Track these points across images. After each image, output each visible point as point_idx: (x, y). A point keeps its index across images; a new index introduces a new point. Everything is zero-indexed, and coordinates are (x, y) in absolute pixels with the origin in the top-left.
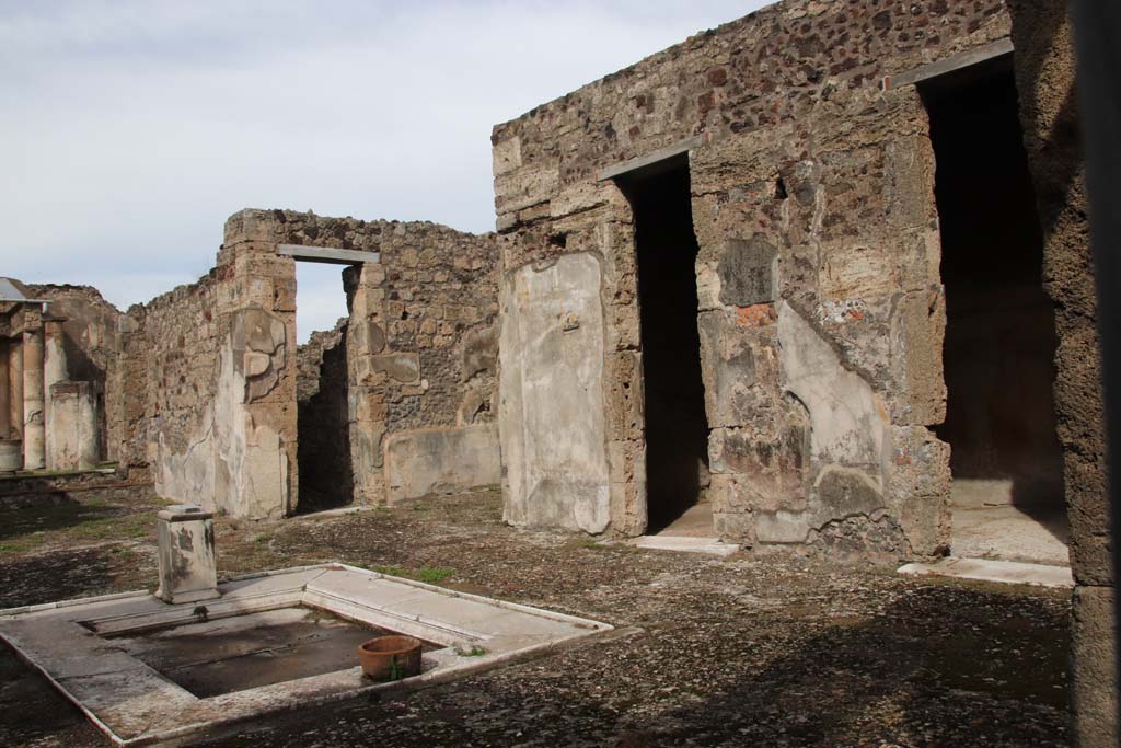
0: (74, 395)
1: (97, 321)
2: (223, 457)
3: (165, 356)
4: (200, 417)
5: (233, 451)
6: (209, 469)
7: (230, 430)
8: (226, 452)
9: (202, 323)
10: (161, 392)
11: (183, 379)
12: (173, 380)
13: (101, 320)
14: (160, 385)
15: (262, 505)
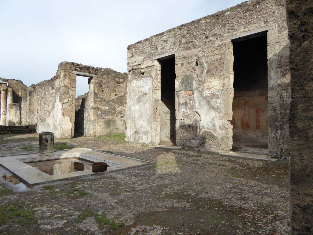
0: (15, 107)
1: (21, 89)
2: (55, 123)
3: (41, 97)
4: (50, 113)
5: (58, 121)
6: (51, 126)
7: (57, 116)
8: (56, 122)
9: (51, 90)
10: (39, 107)
11: (45, 103)
12: (43, 104)
13: (23, 89)
14: (39, 105)
15: (65, 135)
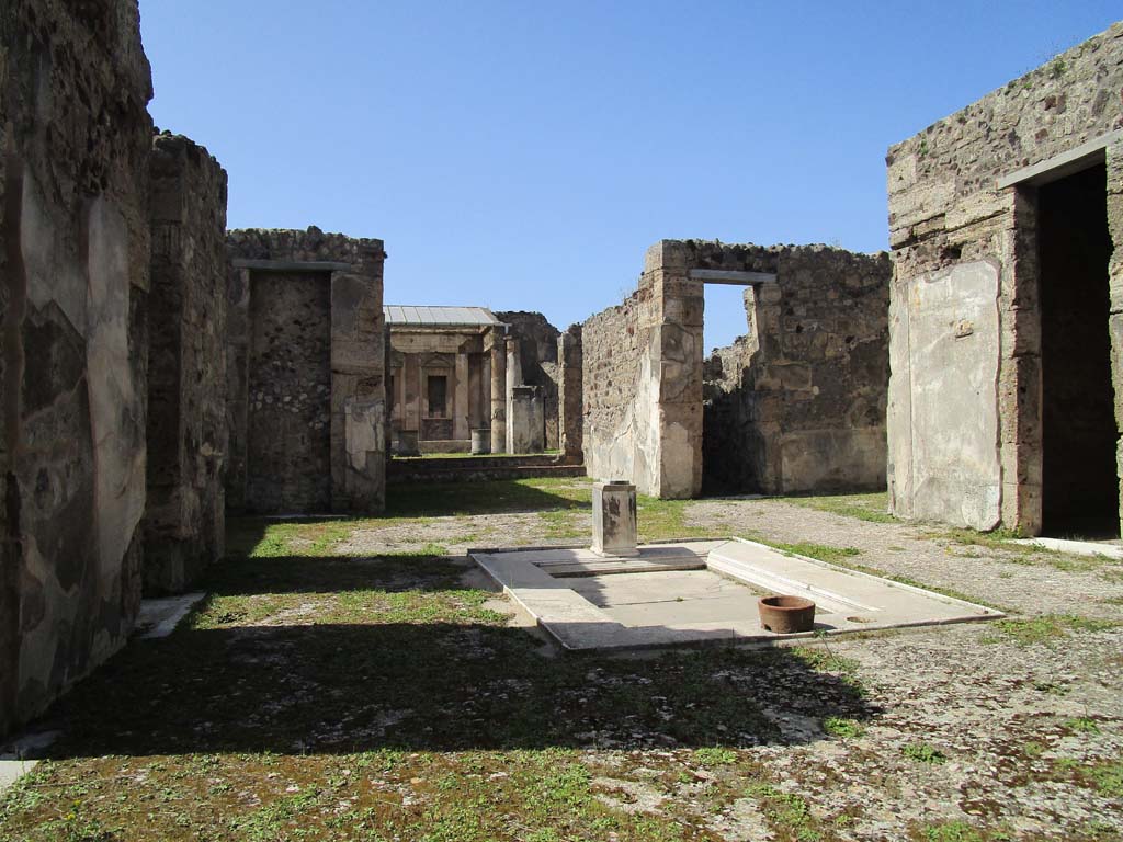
0: (527, 397)
1: (543, 340)
2: (641, 447)
3: (596, 365)
4: (623, 413)
5: (649, 441)
6: (629, 456)
7: (647, 425)
8: (643, 443)
9: (626, 337)
10: (592, 394)
11: (610, 384)
12: (603, 383)
14: (592, 389)
15: (673, 488)
